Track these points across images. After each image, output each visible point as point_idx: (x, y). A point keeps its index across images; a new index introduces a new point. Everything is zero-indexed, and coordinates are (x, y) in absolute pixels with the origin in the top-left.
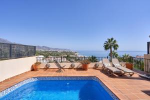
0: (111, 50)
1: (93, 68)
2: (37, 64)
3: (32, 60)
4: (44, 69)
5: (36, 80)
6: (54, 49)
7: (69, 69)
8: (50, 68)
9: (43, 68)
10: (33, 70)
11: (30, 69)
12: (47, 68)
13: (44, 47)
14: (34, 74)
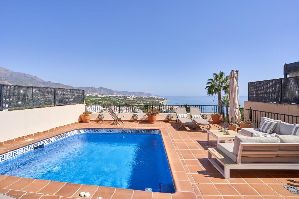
0: (220, 95)
1: (164, 121)
2: (87, 113)
3: (80, 109)
4: (95, 121)
5: (84, 132)
6: (120, 93)
7: (130, 121)
8: (103, 120)
9: (95, 119)
10: (81, 121)
11: (77, 121)
12: (99, 120)
13: (101, 88)
14: (83, 125)
